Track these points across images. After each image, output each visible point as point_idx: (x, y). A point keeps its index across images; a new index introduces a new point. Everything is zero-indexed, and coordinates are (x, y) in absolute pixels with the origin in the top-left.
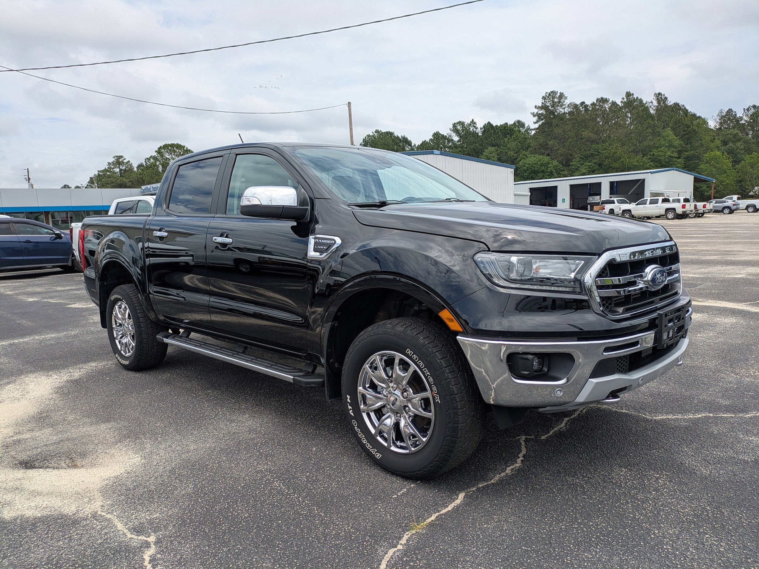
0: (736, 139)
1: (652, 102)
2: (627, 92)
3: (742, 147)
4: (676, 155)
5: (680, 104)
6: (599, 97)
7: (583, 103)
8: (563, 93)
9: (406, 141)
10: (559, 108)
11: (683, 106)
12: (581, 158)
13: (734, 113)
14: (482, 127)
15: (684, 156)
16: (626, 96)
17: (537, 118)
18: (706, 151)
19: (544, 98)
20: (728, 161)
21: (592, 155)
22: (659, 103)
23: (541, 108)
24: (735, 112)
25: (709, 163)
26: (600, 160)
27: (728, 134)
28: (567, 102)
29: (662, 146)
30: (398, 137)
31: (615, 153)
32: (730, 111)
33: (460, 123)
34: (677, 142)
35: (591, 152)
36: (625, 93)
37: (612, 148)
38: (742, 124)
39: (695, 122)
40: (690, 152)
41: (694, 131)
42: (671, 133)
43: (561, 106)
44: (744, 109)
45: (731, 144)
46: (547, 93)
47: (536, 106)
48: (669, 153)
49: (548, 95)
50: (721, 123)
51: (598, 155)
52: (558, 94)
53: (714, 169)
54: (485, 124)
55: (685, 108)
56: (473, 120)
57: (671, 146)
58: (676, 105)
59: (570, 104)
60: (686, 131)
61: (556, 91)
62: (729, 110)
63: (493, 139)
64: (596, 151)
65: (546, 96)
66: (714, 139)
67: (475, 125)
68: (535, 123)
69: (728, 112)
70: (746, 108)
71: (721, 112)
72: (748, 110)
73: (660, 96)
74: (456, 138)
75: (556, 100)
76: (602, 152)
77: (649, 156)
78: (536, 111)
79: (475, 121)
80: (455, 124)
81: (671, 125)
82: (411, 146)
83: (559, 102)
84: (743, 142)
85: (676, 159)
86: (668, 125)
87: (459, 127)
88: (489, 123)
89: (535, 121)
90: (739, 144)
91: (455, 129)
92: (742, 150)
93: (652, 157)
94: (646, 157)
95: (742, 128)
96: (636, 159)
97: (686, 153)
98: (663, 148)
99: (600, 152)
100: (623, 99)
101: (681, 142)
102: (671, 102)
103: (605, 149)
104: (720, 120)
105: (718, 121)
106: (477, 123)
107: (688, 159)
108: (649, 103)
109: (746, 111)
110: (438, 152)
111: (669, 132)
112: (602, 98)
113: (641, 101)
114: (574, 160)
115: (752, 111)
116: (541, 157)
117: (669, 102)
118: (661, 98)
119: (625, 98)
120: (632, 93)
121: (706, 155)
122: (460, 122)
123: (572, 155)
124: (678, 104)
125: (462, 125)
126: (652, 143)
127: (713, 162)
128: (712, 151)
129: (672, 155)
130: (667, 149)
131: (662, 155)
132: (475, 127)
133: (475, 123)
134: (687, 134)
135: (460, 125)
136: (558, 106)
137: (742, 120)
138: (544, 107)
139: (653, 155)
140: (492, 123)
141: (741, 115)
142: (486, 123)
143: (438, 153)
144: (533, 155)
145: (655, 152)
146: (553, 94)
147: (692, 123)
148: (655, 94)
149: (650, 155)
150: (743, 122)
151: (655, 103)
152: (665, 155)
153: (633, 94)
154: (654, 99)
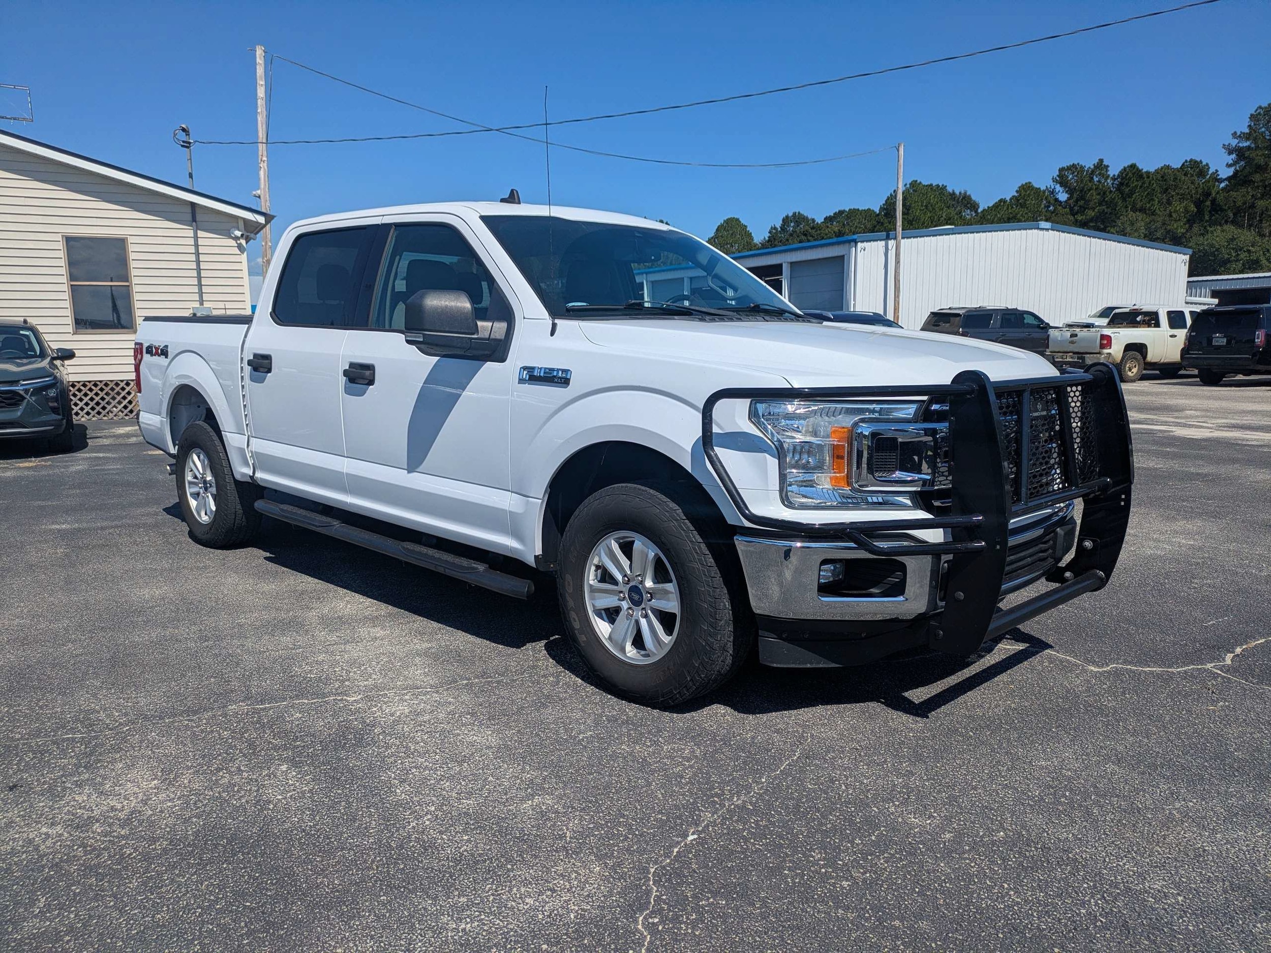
9: (966, 202)
14: (1118, 174)
17: (1234, 156)
19: (1253, 117)
23: (1247, 137)
30: (954, 193)
33: (1073, 168)
46: (1260, 107)
47: (1236, 133)
49: (1262, 112)
54: (1125, 168)
56: (1101, 161)
65: (1259, 113)
67: (1103, 171)
68: (1229, 166)
74: (1063, 197)
78: (1234, 142)
79: (1105, 163)
80: (1063, 169)
82: (976, 212)
87: (1071, 176)
88: (1133, 166)
89: (1231, 162)
91: (1062, 179)
106: (1108, 167)
110: (1047, 225)
122: (1073, 165)
125: (1078, 171)
132: (1103, 174)
133: (1105, 167)
135: (1073, 171)
138: (1252, 135)
142: (1127, 166)
143: (1048, 227)
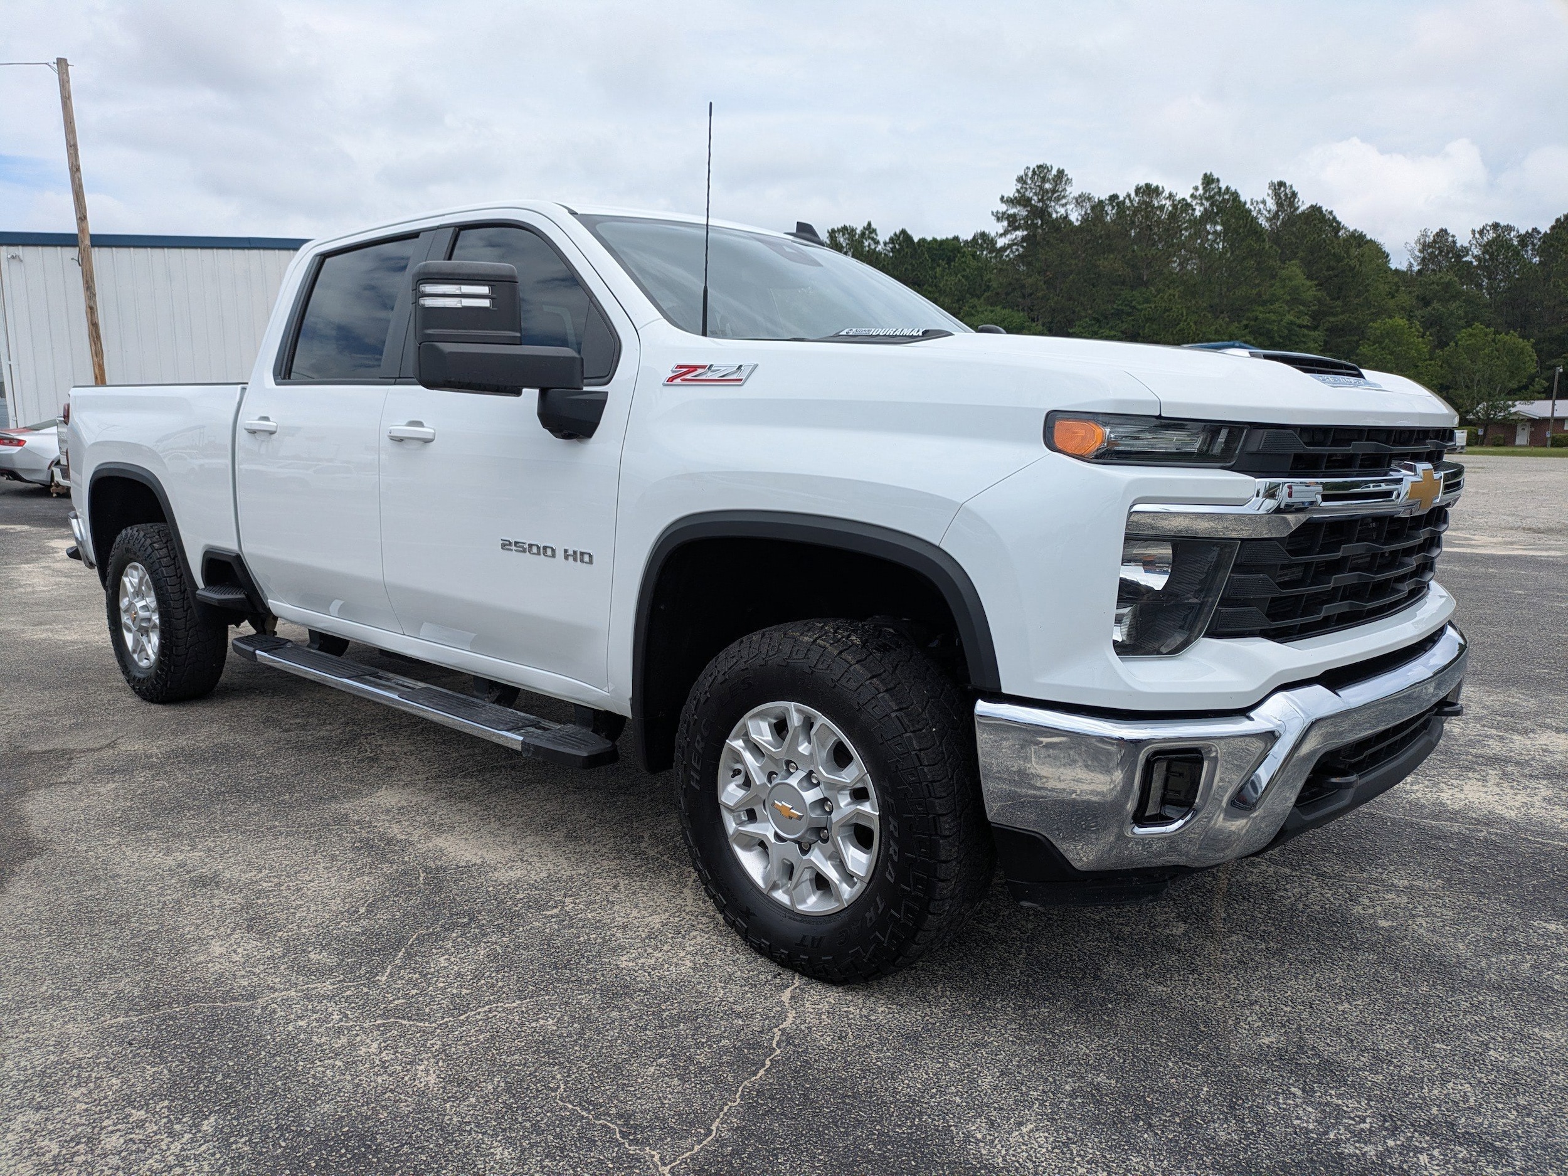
0: (1448, 292)
1: (1264, 202)
2: (1205, 175)
3: (1461, 312)
4: (1306, 320)
5: (1324, 209)
6: (1142, 183)
7: (1113, 198)
8: (1063, 170)
10: (1053, 204)
11: (1331, 213)
12: (1095, 319)
13: (1450, 239)
14: (888, 240)
15: (1326, 325)
16: (1203, 183)
17: (1005, 223)
18: (1376, 316)
19: (1020, 180)
20: (1420, 339)
21: (1118, 314)
22: (1280, 205)
23: (1015, 202)
24: (1453, 236)
25: (1380, 343)
26: (1133, 326)
27: (1433, 283)
28: (1073, 191)
29: (1277, 300)
31: (1166, 310)
32: (1443, 233)
34: (1310, 292)
35: (1115, 306)
36: (1201, 176)
37: (1162, 298)
38: (1466, 262)
39: (1355, 252)
40: (1341, 317)
41: (1352, 269)
42: (1298, 271)
43: (1058, 199)
44: (1473, 232)
45: (1435, 304)
46: (1028, 168)
47: (1002, 197)
48: (1290, 317)
49: (1030, 174)
50: (1424, 259)
51: (1129, 314)
52: (1054, 172)
53: (1389, 357)
54: (895, 234)
55: (1334, 218)
56: (869, 224)
57: (1295, 300)
58: (1316, 210)
59: (1080, 196)
60: (1333, 269)
61: (1049, 165)
62: (1442, 230)
63: (910, 267)
64: (1126, 305)
65: (1026, 175)
66: (1397, 291)
67: (873, 235)
68: (1005, 234)
69: (1437, 234)
70: (1477, 229)
71: (1425, 236)
72: (1481, 232)
73: (1282, 189)
75: (1047, 186)
76: (1139, 307)
77: (1245, 322)
78: (1003, 208)
79: (874, 226)
80: (833, 231)
81: (1301, 254)
83: (1054, 191)
84: (1465, 301)
85: (1306, 332)
86: (1296, 253)
87: (841, 239)
88: (903, 232)
89: (1005, 230)
90: (1453, 305)
91: (833, 242)
92: (1460, 318)
93: (1252, 323)
94: (1236, 324)
95: (1466, 272)
96: (1213, 328)
97: (1332, 319)
98: (1277, 305)
99: (1134, 307)
100: (1196, 189)
101: (1319, 294)
102: (1304, 203)
103: (1147, 301)
104: (1420, 251)
105: (1418, 254)
106: (878, 232)
107: (1332, 331)
108: (1257, 203)
109: (1477, 236)
111: (1295, 271)
112: (1148, 186)
113: (1235, 195)
114: (1077, 323)
115: (1491, 235)
116: (1007, 311)
117: (1300, 203)
118: (1284, 195)
119: (1201, 188)
120: (1215, 177)
121: (1375, 325)
122: (845, 228)
123: (1074, 312)
124: (1320, 208)
125: (849, 234)
126: (1254, 292)
127: (1387, 340)
128: (1390, 317)
129: (1299, 322)
130: (1287, 308)
131: (1275, 321)
132: (873, 239)
133: (874, 231)
134: (1336, 276)
135: (844, 235)
136: (1050, 199)
137: (1467, 254)
138: (1020, 200)
139: (1256, 319)
140: (909, 232)
141: (1466, 244)
142: (898, 233)
144: (989, 308)
145: (1259, 312)
146: (1041, 171)
147: (1347, 252)
148: (1272, 184)
149: (1248, 319)
150: (1468, 258)
151: (1271, 205)
152: (1282, 320)
153: (1218, 180)
154: (1268, 195)
